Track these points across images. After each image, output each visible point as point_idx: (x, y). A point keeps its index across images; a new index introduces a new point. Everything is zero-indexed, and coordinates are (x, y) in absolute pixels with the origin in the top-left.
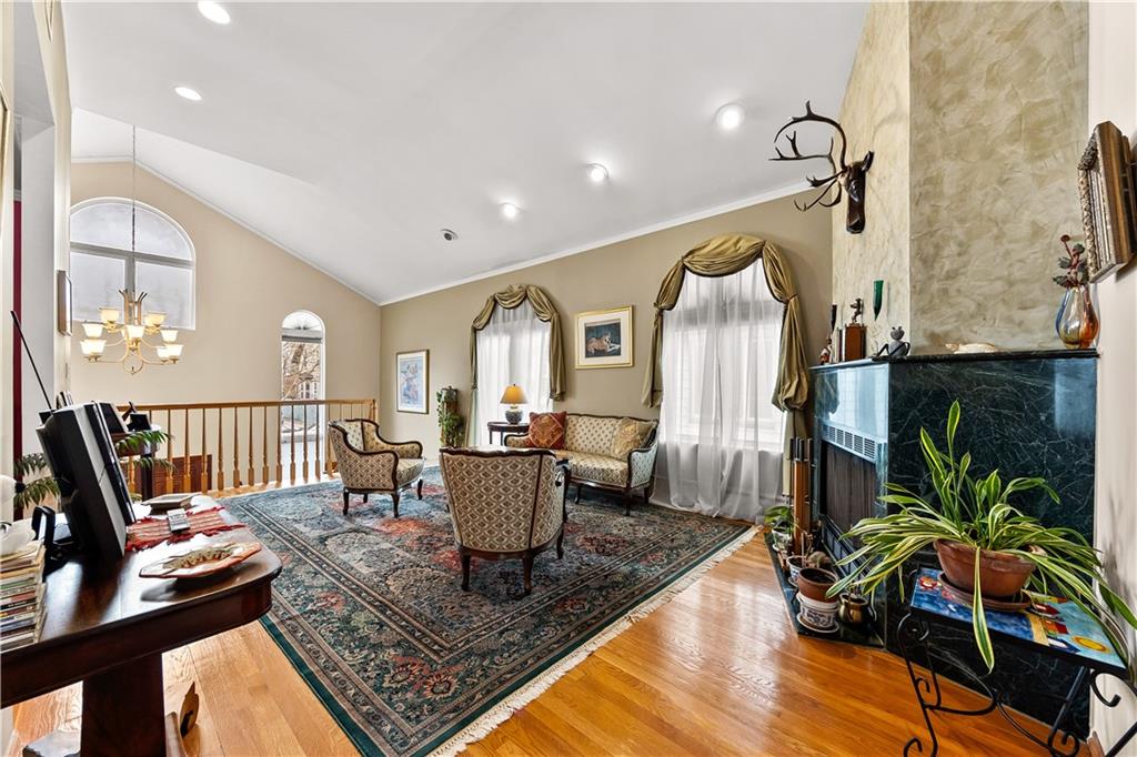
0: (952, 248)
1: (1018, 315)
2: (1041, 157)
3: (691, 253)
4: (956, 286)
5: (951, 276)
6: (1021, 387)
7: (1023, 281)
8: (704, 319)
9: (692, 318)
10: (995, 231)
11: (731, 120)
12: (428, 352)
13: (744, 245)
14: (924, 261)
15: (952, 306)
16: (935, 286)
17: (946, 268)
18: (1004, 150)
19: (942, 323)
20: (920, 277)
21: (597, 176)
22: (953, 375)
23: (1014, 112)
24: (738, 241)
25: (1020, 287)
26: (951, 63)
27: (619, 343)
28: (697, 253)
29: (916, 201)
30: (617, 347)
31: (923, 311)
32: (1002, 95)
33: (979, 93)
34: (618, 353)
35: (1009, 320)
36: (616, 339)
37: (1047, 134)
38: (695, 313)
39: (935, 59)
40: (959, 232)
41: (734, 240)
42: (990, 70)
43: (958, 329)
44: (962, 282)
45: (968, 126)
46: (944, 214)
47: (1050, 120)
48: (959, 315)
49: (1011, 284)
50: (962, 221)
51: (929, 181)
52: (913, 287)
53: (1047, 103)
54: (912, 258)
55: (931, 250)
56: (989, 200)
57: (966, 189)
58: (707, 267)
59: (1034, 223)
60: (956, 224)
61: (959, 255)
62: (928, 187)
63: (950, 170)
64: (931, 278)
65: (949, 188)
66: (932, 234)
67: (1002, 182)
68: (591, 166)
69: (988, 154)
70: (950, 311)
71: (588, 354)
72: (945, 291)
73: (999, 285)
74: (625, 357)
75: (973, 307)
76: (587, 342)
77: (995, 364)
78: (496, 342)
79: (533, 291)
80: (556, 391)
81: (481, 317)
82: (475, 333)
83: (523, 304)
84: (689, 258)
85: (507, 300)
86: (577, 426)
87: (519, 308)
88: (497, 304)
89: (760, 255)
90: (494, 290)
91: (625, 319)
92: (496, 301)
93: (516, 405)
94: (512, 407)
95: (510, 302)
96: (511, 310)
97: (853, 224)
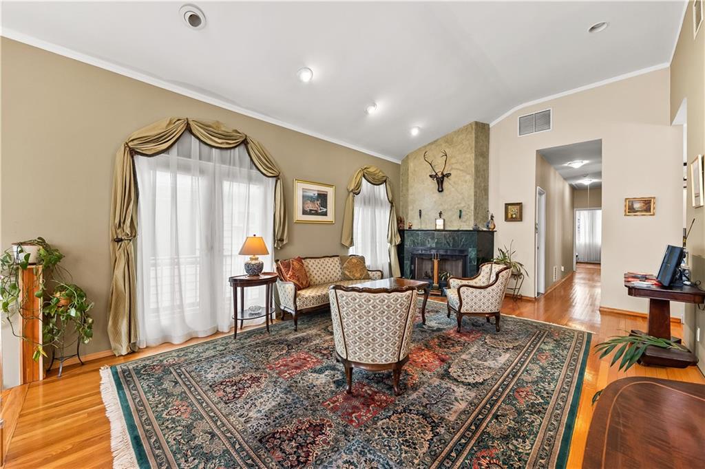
0: (478, 208)
2: (486, 196)
3: (365, 169)
5: (478, 213)
6: (487, 236)
8: (369, 203)
10: (482, 206)
11: (415, 132)
13: (381, 174)
15: (478, 220)
16: (476, 215)
20: (475, 212)
21: (372, 111)
23: (483, 185)
24: (380, 172)
25: (484, 218)
27: (326, 207)
28: (367, 170)
29: (475, 195)
30: (325, 210)
31: (475, 220)
32: (482, 181)
34: (325, 214)
35: (483, 224)
36: (324, 204)
38: (366, 200)
39: (477, 166)
40: (478, 205)
42: (482, 174)
44: (479, 215)
46: (477, 200)
53: (486, 186)
54: (474, 208)
56: (481, 200)
58: (373, 179)
60: (478, 203)
63: (478, 191)
65: (478, 195)
67: (482, 197)
69: (481, 191)
71: (305, 212)
72: (477, 217)
73: (482, 217)
74: (330, 217)
75: (480, 221)
76: (303, 203)
77: (484, 232)
78: (185, 182)
79: (256, 143)
80: (283, 240)
81: (158, 139)
82: (132, 157)
83: (237, 149)
84: (365, 171)
85: (219, 138)
86: (310, 266)
87: (229, 151)
88: (187, 135)
89: (385, 181)
90: (192, 115)
91: (330, 192)
92: (188, 129)
93: (257, 256)
94: (251, 259)
95: (220, 141)
96: (217, 150)
97: (441, 190)
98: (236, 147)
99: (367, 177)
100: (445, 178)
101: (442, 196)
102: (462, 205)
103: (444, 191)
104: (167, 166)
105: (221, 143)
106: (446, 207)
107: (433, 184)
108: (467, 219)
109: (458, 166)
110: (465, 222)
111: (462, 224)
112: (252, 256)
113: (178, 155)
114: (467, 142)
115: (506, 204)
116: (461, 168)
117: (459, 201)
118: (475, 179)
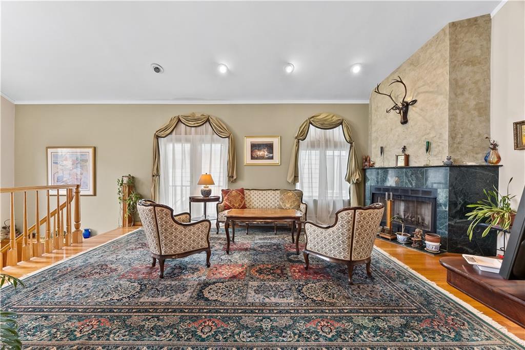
0: (460, 136)
1: (475, 156)
2: (481, 116)
3: (313, 117)
4: (461, 146)
5: (459, 143)
6: (483, 174)
7: (476, 147)
8: (319, 146)
9: (313, 145)
10: (470, 133)
11: (356, 70)
12: (95, 149)
13: (335, 119)
14: (452, 138)
15: (460, 152)
16: (455, 145)
17: (458, 141)
18: (473, 112)
19: (457, 156)
20: (451, 142)
21: (289, 70)
22: (467, 171)
23: (475, 103)
24: (333, 117)
25: (475, 148)
26: (460, 83)
27: (272, 153)
28: (315, 118)
29: (450, 120)
30: (271, 155)
31: (452, 152)
32: (472, 97)
33: (467, 95)
34: (272, 158)
35: (473, 157)
36: (271, 151)
37: (482, 111)
38: (314, 144)
39: (456, 81)
40: (461, 131)
41: (331, 116)
42: (470, 89)
43: (461, 158)
44: (462, 145)
45: (464, 103)
46: (457, 126)
47: (482, 108)
48: (461, 154)
49: (474, 147)
50: (462, 129)
51: (454, 115)
52: (449, 145)
53: (482, 103)
54: (449, 137)
55: (454, 135)
56: (469, 124)
57: (463, 120)
58: (322, 124)
59: (479, 133)
60: (461, 129)
61: (462, 137)
62: (454, 117)
63: (459, 113)
64: (454, 143)
65: (459, 118)
66: (454, 131)
67: (472, 120)
68: (289, 64)
69: (469, 112)
70: (459, 153)
71: (253, 158)
72: (458, 147)
73: (471, 147)
74: (277, 160)
75: (465, 152)
76: (252, 152)
77: (477, 168)
78: (178, 146)
79: (214, 119)
80: (233, 177)
81: (166, 129)
82: (157, 139)
83: (204, 125)
84: (312, 119)
85: (192, 122)
86: (251, 195)
87: (200, 127)
88: (180, 123)
89: (341, 123)
90: (180, 113)
91: (276, 142)
92: (179, 120)
93: (208, 186)
94: (204, 187)
95: (192, 123)
96: (194, 128)
97: (405, 121)
98: (203, 124)
99: (314, 124)
100: (410, 107)
101: (407, 129)
102: (431, 136)
103: (409, 121)
104: (171, 141)
105: (194, 124)
106: (411, 140)
107: (396, 117)
108: (438, 153)
109: (426, 88)
110: (435, 156)
111: (431, 158)
112: (205, 186)
113: (176, 134)
114: (439, 55)
115: (516, 124)
116: (431, 90)
117: (428, 131)
118: (450, 99)
